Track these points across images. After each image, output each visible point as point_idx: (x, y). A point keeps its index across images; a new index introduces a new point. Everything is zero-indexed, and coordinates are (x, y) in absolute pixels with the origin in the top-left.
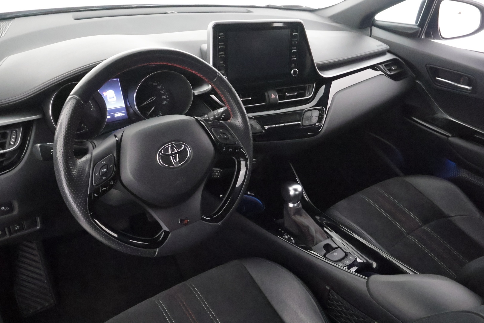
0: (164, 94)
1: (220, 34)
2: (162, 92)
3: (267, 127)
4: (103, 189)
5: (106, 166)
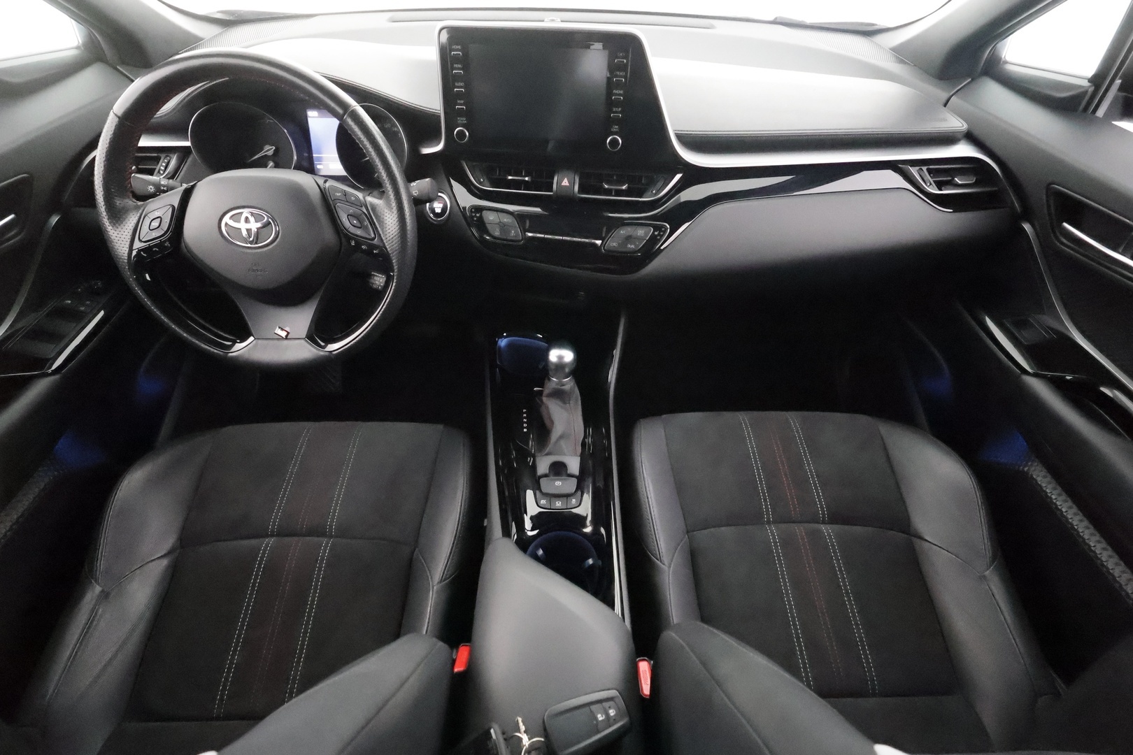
1: (454, 47)
3: (530, 234)
4: (154, 249)
5: (159, 219)
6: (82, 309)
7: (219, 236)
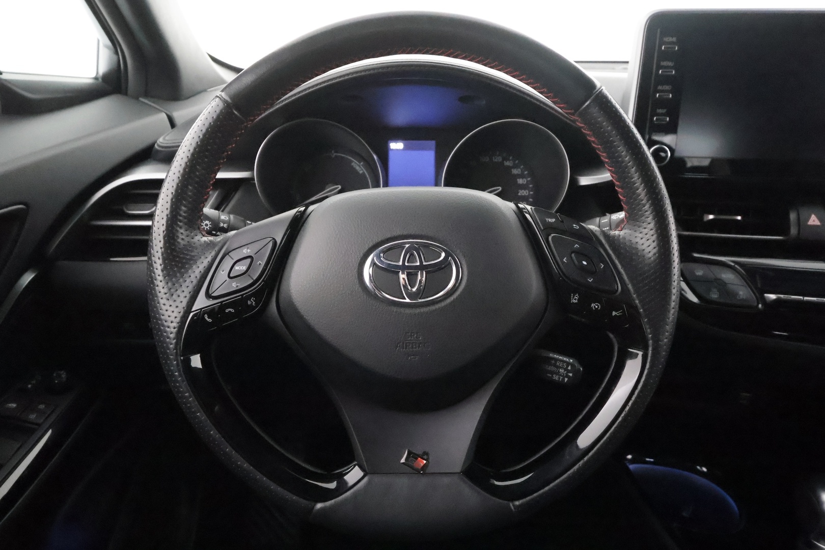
0: (523, 187)
1: (665, 39)
2: (520, 181)
3: (773, 297)
4: (227, 311)
5: (249, 260)
6: (32, 417)
7: (356, 281)
